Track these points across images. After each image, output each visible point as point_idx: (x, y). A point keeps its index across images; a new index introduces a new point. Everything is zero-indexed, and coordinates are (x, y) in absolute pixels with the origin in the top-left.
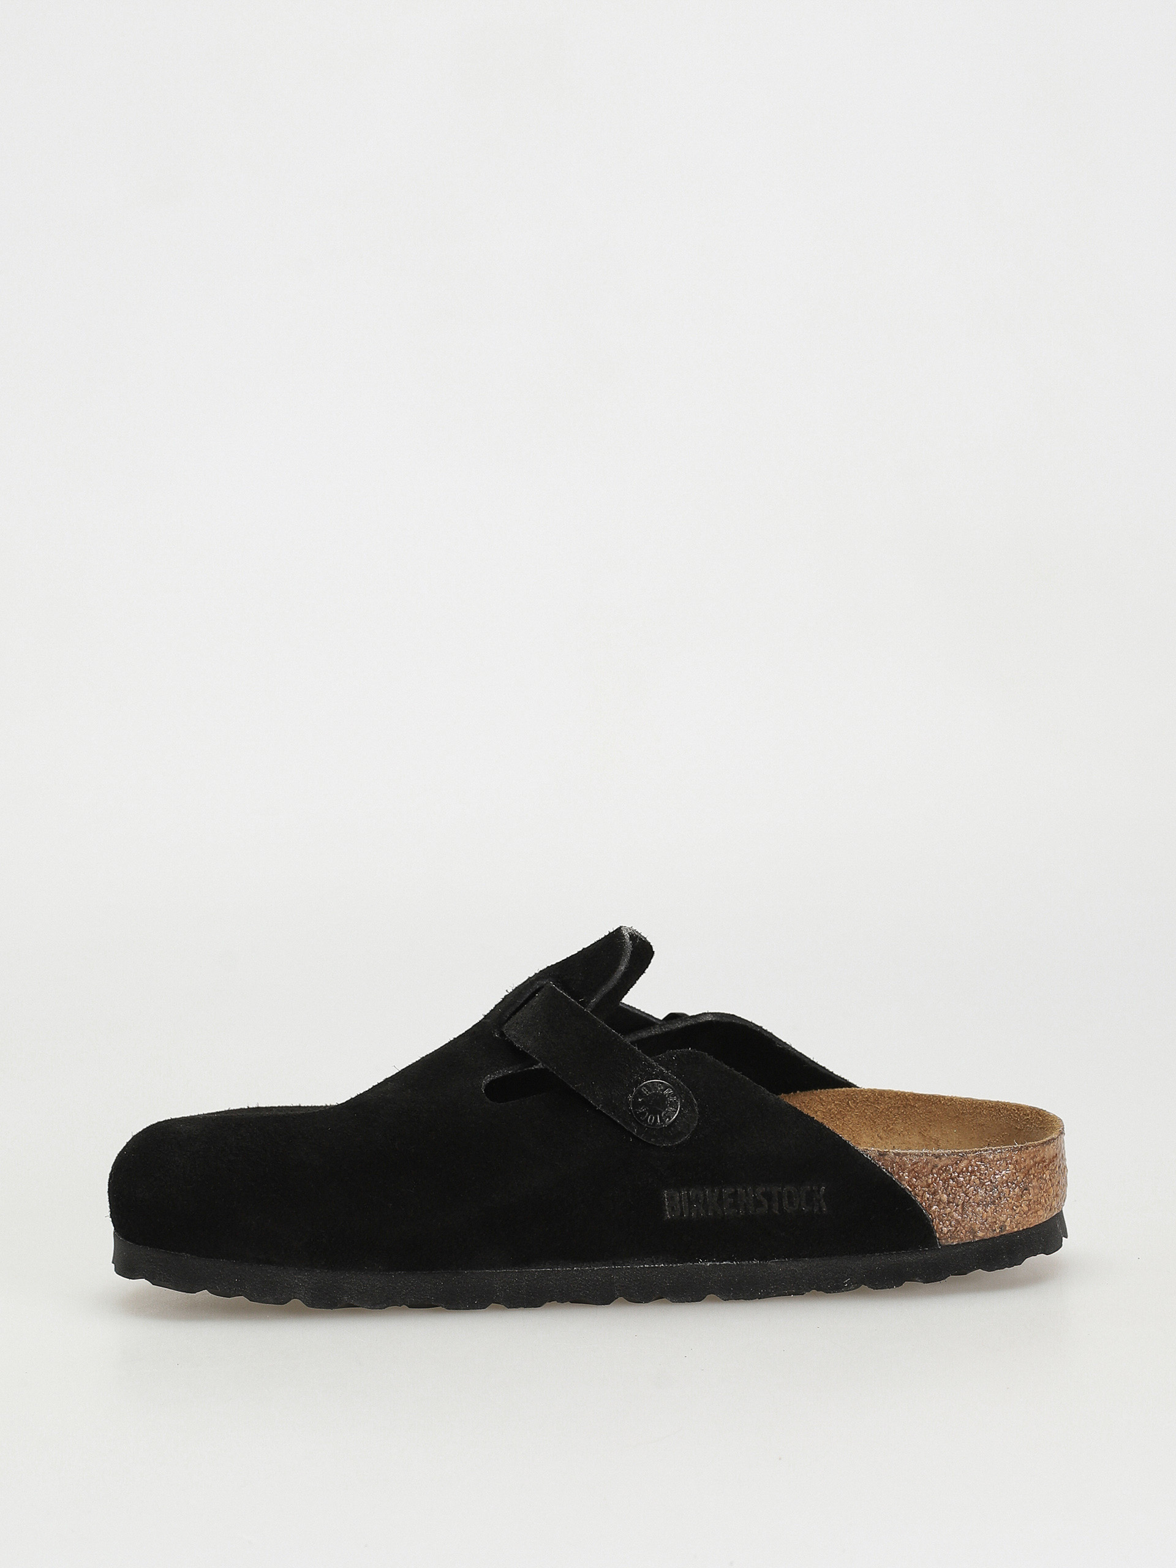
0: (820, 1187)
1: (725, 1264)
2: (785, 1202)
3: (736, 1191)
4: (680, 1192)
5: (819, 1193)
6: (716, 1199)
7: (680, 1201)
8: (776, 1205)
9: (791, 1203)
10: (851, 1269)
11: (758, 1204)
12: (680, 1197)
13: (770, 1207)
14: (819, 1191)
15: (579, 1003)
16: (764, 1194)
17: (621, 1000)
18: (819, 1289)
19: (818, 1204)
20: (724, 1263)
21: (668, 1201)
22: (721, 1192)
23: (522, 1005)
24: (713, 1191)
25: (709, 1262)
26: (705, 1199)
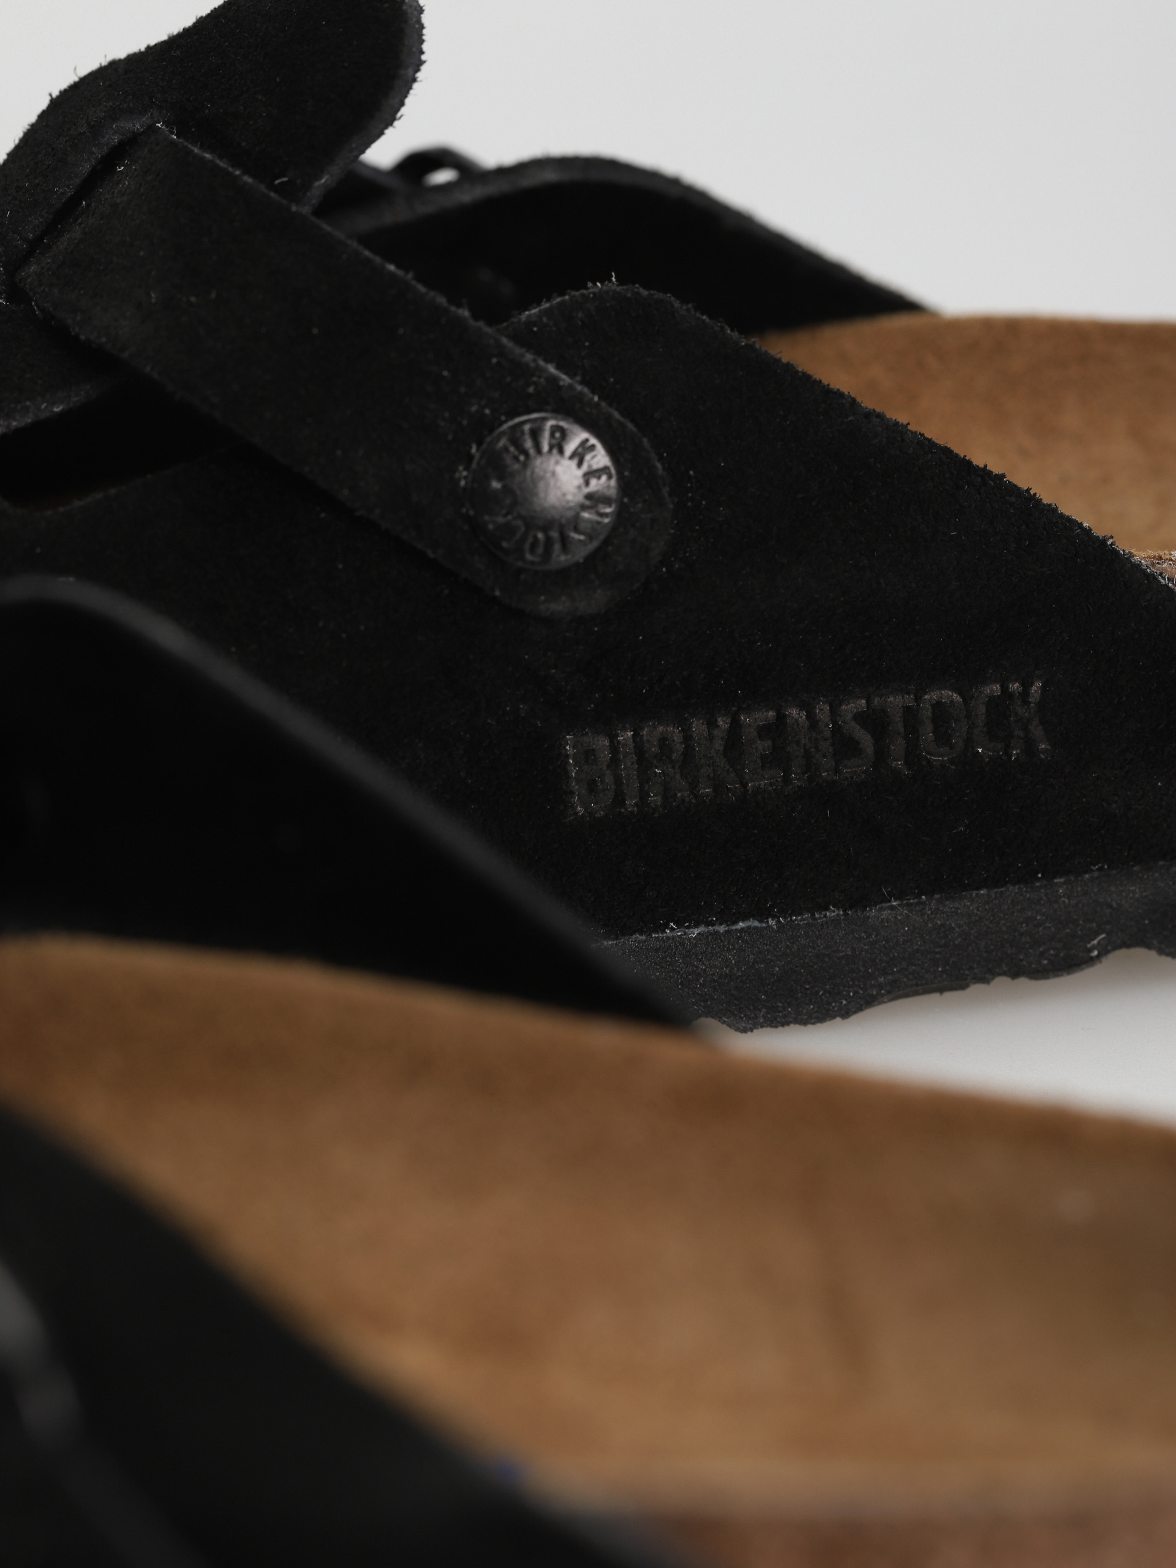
0: (1026, 685)
1: (742, 929)
2: (927, 734)
3: (781, 718)
4: (613, 737)
5: (1026, 702)
6: (719, 745)
7: (614, 762)
8: (898, 746)
9: (943, 737)
10: (1110, 906)
11: (846, 747)
12: (614, 748)
13: (881, 754)
14: (1025, 694)
15: (276, 189)
16: (860, 718)
17: (363, 152)
18: (1015, 973)
19: (1022, 734)
20: (741, 924)
21: (575, 766)
22: (735, 724)
23: (73, 203)
24: (712, 724)
25: (697, 926)
26: (688, 752)
